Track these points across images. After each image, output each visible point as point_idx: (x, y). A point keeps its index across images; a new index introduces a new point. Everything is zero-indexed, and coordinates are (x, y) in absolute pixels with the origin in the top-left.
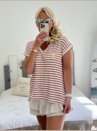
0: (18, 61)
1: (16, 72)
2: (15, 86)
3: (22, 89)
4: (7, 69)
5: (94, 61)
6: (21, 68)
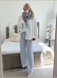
0: (13, 26)
1: (12, 30)
2: (11, 37)
4: (8, 29)
5: (48, 27)
6: (14, 29)
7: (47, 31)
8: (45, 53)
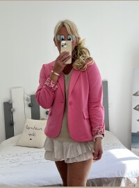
0: (26, 96)
2: (21, 133)
3: (31, 137)
5: (136, 94)
6: (30, 106)
7: (135, 108)
8: (134, 180)
